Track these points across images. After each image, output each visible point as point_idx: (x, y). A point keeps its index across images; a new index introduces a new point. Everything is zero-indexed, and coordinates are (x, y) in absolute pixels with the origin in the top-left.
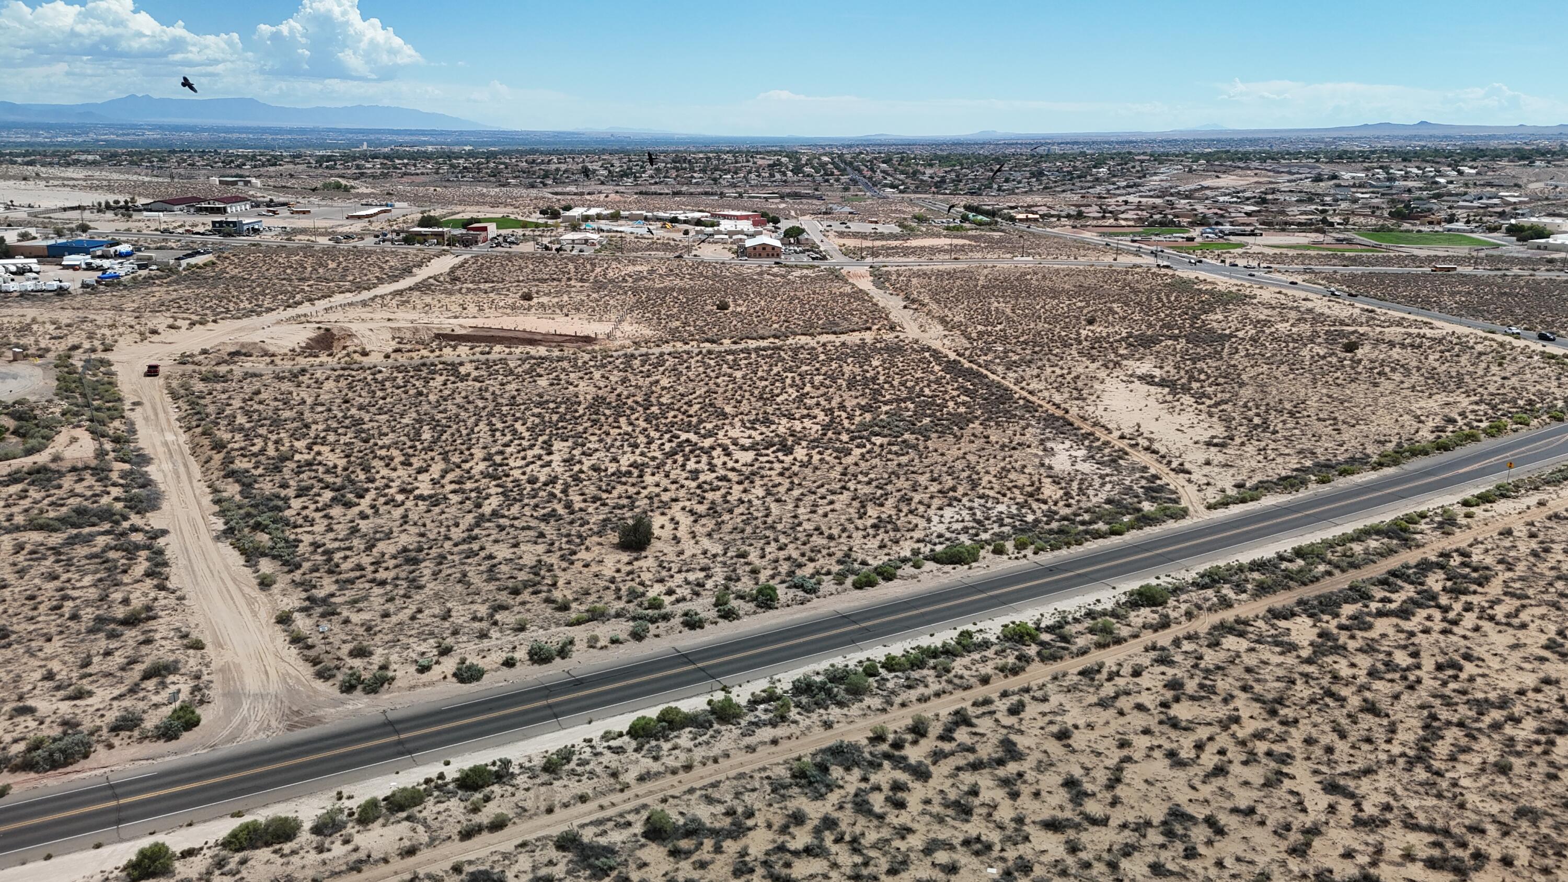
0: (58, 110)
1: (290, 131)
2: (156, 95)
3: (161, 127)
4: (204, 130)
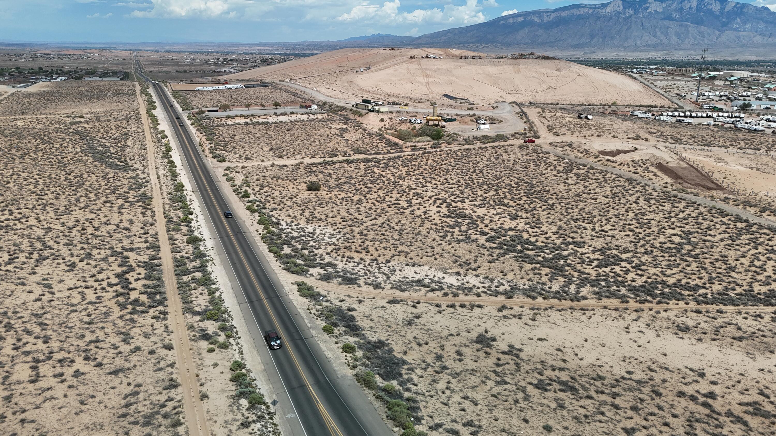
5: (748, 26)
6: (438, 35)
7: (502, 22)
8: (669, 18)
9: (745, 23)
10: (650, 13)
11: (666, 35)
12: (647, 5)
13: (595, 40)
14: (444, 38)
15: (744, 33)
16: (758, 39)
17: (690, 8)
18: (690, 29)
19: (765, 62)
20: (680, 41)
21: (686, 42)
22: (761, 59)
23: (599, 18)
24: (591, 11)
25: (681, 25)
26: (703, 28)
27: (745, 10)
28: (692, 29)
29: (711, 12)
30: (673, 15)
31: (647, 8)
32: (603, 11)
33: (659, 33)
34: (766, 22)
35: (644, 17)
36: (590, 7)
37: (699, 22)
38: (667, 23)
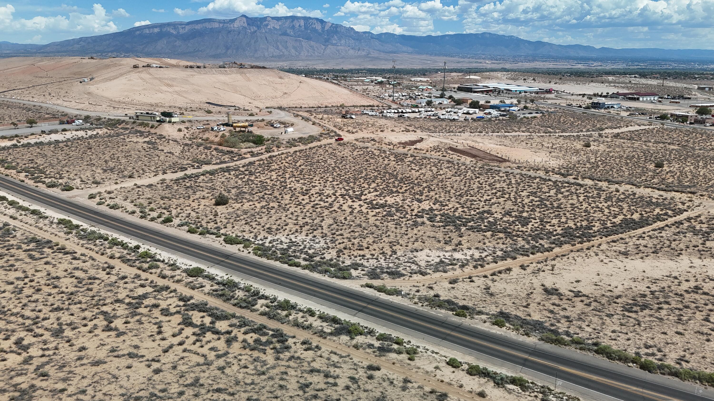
5: (343, 42)
6: (68, 43)
7: (138, 32)
8: (285, 34)
9: (340, 39)
10: (270, 29)
11: (286, 48)
12: (267, 22)
13: (229, 52)
14: (77, 46)
15: (342, 48)
16: (351, 52)
17: (300, 26)
18: (303, 43)
19: (361, 70)
20: (297, 54)
21: (302, 54)
22: (357, 67)
23: (229, 32)
24: (221, 25)
25: (296, 40)
26: (312, 43)
27: (338, 29)
28: (305, 43)
29: (315, 30)
30: (288, 31)
31: (267, 25)
32: (232, 26)
33: (280, 46)
34: (354, 39)
35: (266, 32)
36: (220, 22)
37: (309, 38)
38: (285, 38)
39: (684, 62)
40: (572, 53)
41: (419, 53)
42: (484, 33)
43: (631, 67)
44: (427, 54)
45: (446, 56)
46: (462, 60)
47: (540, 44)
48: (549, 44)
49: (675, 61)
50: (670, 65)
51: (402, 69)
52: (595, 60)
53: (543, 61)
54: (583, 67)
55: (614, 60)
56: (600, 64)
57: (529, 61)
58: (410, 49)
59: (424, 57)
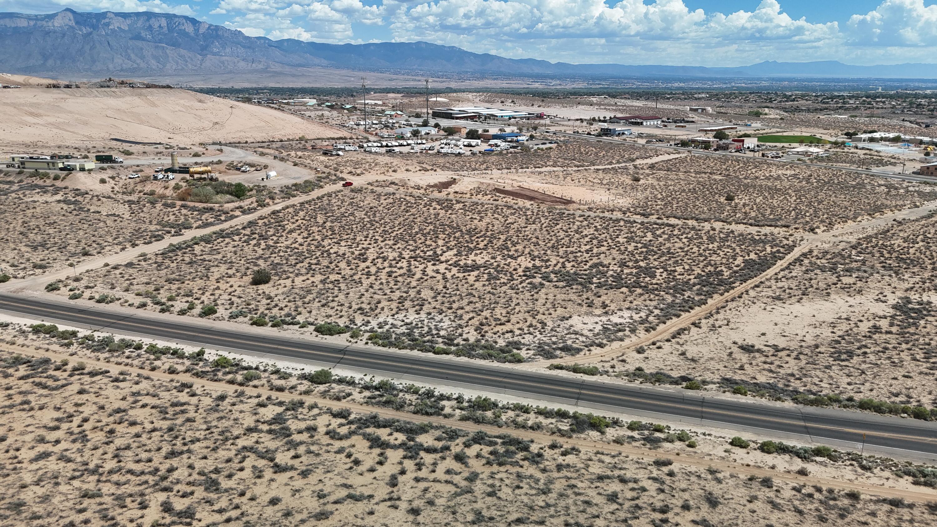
0: (726, 70)
1: (853, 80)
2: (780, 61)
3: (773, 79)
4: (797, 80)
5: (228, 50)
8: (138, 37)
9: (224, 47)
10: (113, 31)
11: (143, 58)
12: (107, 20)
13: (50, 62)
15: (227, 58)
16: (242, 64)
17: (160, 26)
18: (168, 51)
19: (262, 89)
20: (161, 66)
21: (168, 66)
22: (254, 86)
23: (48, 33)
24: (32, 23)
25: (157, 47)
26: (182, 52)
27: (220, 33)
28: (170, 51)
29: (184, 34)
30: (143, 34)
31: (108, 24)
32: (50, 24)
33: (132, 56)
34: (244, 47)
35: (107, 34)
36: (29, 18)
37: (175, 44)
38: (139, 43)
39: (647, 80)
40: (526, 69)
41: (338, 68)
42: (419, 43)
43: (593, 86)
44: (348, 68)
45: (374, 71)
46: (395, 77)
47: (487, 57)
48: (499, 58)
49: (638, 79)
50: (634, 84)
51: (319, 88)
52: (553, 78)
53: (495, 79)
54: (541, 87)
55: (573, 78)
56: (558, 82)
57: (477, 79)
58: (325, 62)
59: (344, 72)
